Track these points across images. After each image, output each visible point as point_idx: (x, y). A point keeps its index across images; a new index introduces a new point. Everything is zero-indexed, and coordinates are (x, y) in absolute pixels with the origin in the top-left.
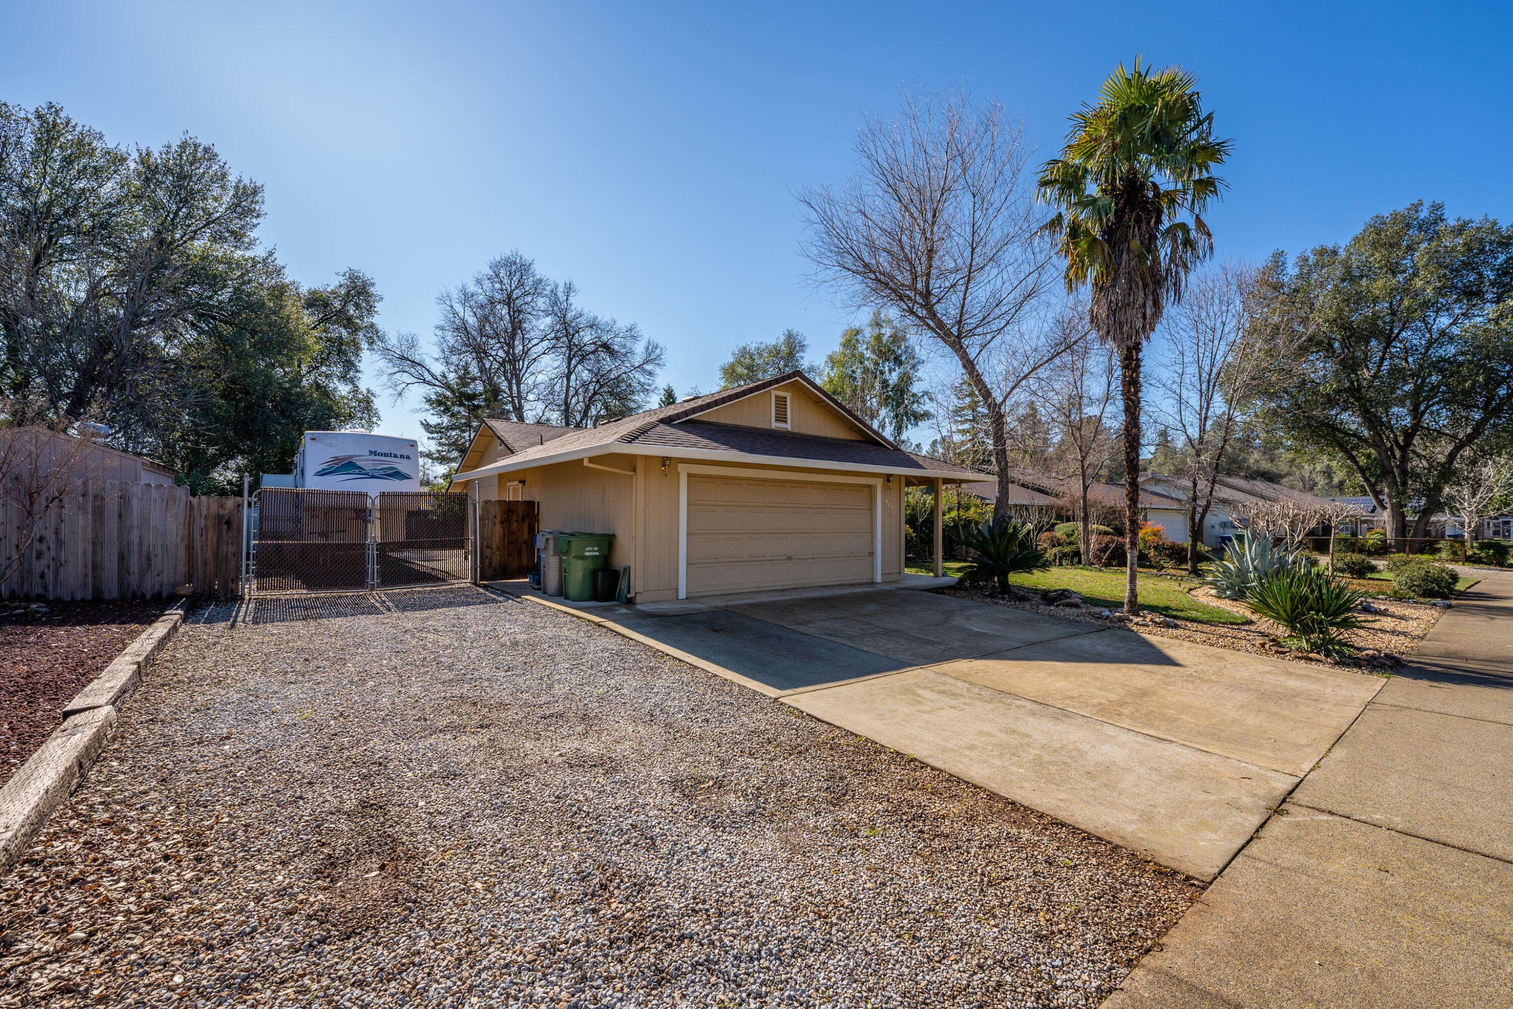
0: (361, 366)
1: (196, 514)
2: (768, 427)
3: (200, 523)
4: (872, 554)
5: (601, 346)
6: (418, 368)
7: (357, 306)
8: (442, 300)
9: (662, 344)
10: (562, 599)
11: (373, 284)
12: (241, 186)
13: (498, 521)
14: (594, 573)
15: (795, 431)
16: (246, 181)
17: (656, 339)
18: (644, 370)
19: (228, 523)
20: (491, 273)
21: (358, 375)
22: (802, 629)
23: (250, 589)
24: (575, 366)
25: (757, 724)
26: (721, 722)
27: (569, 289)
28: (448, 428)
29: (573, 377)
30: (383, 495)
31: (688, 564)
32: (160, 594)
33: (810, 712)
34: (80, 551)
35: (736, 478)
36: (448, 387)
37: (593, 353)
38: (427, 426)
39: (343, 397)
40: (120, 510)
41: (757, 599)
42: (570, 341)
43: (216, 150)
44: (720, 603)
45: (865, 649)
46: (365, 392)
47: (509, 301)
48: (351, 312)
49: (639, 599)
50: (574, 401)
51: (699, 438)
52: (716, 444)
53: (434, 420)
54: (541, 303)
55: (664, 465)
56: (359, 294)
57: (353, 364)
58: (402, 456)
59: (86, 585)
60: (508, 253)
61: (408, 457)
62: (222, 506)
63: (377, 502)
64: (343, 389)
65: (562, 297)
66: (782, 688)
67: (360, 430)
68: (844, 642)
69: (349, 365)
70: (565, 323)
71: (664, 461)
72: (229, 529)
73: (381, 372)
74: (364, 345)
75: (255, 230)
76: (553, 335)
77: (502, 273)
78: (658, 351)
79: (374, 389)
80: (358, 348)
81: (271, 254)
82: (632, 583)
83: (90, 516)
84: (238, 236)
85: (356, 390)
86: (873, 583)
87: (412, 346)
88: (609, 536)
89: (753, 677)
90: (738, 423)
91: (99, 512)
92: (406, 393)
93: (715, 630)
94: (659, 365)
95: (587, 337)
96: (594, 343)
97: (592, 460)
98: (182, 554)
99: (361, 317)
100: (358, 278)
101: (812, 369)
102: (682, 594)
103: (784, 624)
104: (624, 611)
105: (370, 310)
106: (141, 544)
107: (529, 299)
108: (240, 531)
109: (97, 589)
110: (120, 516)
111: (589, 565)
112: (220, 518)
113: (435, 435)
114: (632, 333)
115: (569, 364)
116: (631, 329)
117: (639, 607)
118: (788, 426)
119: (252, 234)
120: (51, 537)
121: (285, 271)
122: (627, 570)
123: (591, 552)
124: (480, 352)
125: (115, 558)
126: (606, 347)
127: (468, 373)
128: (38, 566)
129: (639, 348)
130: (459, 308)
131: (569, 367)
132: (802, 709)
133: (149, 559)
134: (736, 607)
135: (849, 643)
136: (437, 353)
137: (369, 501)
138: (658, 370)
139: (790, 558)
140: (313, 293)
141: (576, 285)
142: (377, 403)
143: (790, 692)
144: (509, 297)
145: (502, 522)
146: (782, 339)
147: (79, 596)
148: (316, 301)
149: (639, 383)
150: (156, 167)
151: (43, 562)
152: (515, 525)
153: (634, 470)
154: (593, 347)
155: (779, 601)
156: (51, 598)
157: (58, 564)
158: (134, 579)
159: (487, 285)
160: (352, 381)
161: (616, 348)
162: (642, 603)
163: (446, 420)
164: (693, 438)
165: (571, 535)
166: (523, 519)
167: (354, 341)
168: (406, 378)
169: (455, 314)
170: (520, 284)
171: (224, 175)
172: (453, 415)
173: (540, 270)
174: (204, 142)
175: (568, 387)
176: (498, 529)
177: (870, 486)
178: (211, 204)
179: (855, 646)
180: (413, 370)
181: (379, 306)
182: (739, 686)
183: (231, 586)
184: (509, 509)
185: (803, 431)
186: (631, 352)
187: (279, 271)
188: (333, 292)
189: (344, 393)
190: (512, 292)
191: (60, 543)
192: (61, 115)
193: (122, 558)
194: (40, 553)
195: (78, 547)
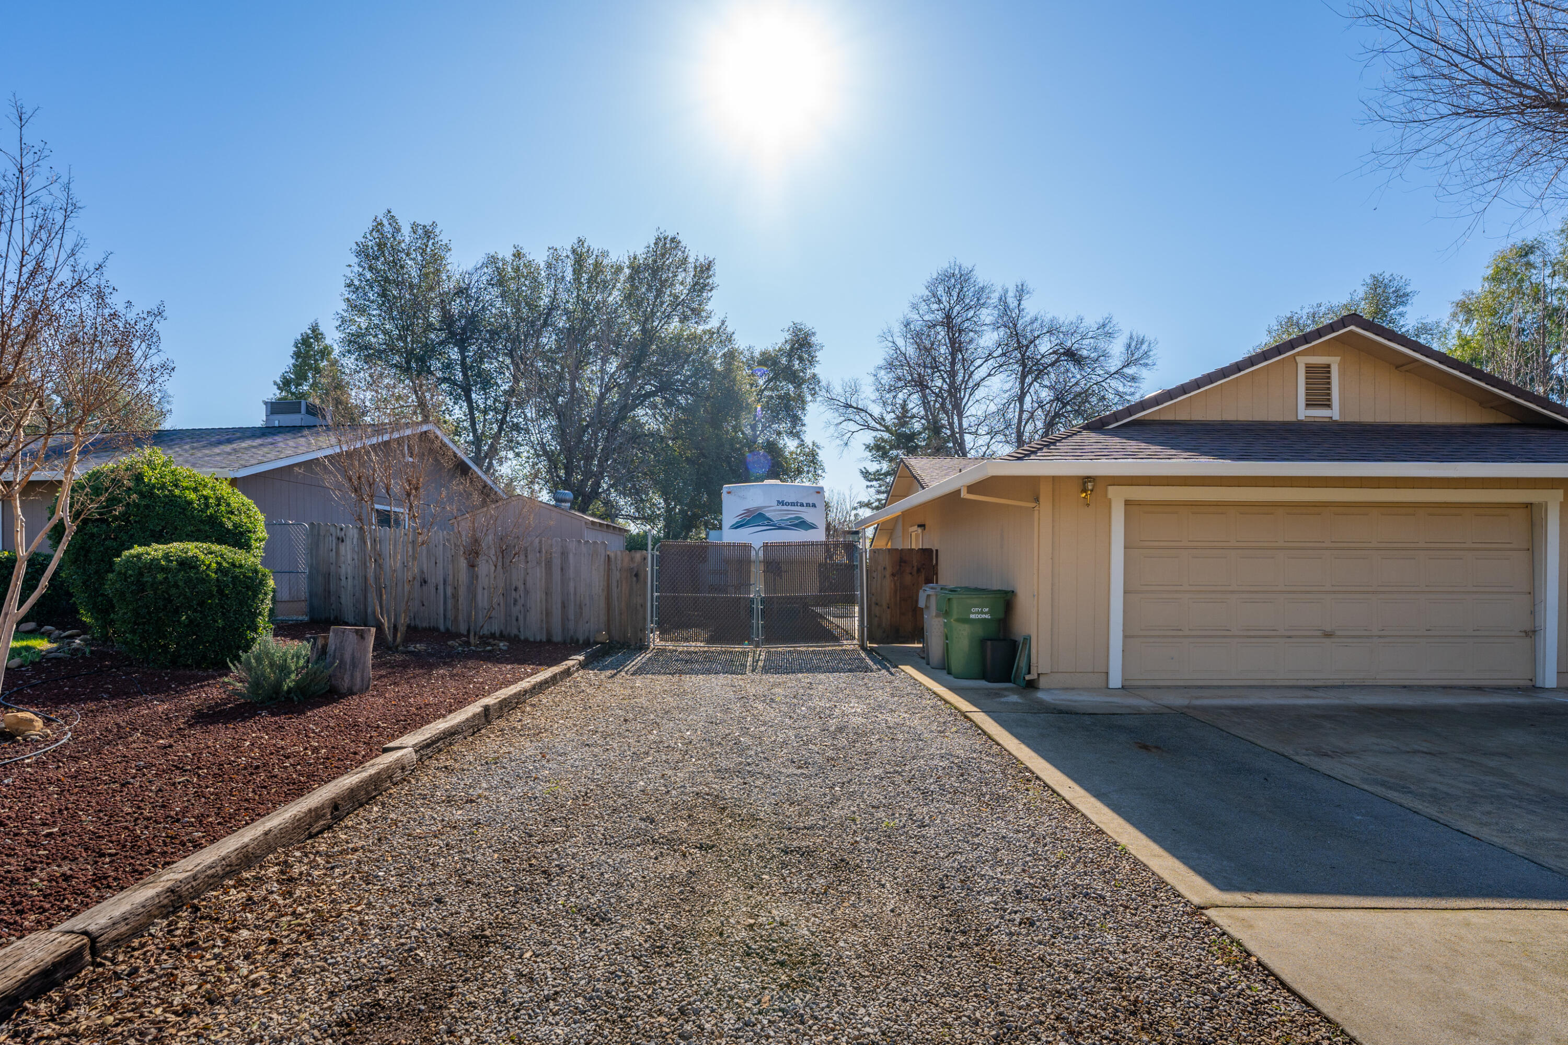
0: (806, 420)
1: (613, 567)
2: (1290, 418)
3: (616, 575)
4: (1532, 633)
5: (1064, 354)
6: (863, 414)
7: (801, 359)
8: (883, 337)
9: (1150, 337)
10: (943, 674)
11: (814, 334)
12: (698, 264)
13: (888, 573)
14: (983, 641)
15: (1349, 419)
16: (702, 259)
17: (1140, 331)
18: (1124, 376)
19: (636, 575)
20: (927, 293)
21: (804, 428)
22: (1324, 765)
23: (655, 641)
24: (1030, 385)
25: (1131, 957)
26: (1058, 932)
27: (1021, 292)
28: (887, 474)
29: (1028, 399)
30: (766, 546)
31: (1125, 637)
32: (588, 639)
33: (1265, 960)
34: (538, 600)
35: (1217, 504)
36: (887, 429)
37: (1052, 364)
38: (866, 474)
39: (791, 453)
40: (562, 564)
41: (1252, 700)
42: (1023, 356)
43: (679, 238)
44: (1177, 700)
45: (1472, 829)
46: (811, 446)
47: (948, 321)
48: (796, 366)
49: (1043, 682)
50: (1029, 427)
51: (1143, 445)
52: (1173, 452)
53: (873, 467)
54: (987, 315)
55: (1084, 490)
56: (801, 346)
57: (800, 420)
58: (808, 505)
59: (542, 628)
60: (946, 266)
61: (814, 506)
62: (632, 559)
63: (761, 554)
64: (790, 445)
65: (1012, 303)
66: (1225, 886)
67: (807, 484)
68: (1418, 805)
69: (796, 420)
70: (1015, 334)
71: (1085, 482)
72: (637, 581)
73: (828, 424)
74: (809, 398)
75: (710, 303)
76: (1000, 351)
77: (940, 291)
78: (1145, 347)
79: (818, 442)
80: (804, 402)
81: (723, 322)
82: (1033, 660)
83: (543, 569)
84: (697, 312)
85: (802, 444)
86: (1533, 689)
87: (855, 391)
88: (1006, 592)
89: (1173, 850)
90: (1230, 416)
91: (549, 564)
92: (852, 443)
93: (1145, 747)
94: (1146, 365)
95: (1045, 346)
96: (1054, 352)
97: (971, 489)
98: (602, 604)
99: (803, 370)
100: (800, 330)
101: (1424, 329)
102: (1116, 681)
103: (1288, 751)
104: (1014, 698)
105: (812, 361)
106: (575, 594)
107: (971, 313)
108: (646, 583)
109: (549, 633)
110: (562, 569)
111: (980, 632)
112: (631, 570)
113: (874, 483)
114: (1106, 330)
115: (1022, 382)
116: (1104, 326)
117: (1041, 695)
118: (1335, 413)
119: (708, 308)
120: (521, 587)
121: (734, 336)
122: (1027, 640)
123: (980, 613)
124: (921, 384)
125: (559, 605)
126: (1072, 355)
127: (907, 411)
128: (515, 610)
129: (1117, 350)
130: (900, 342)
131: (1022, 388)
132: (1251, 946)
133: (581, 608)
134: (1204, 709)
135: (1433, 811)
136: (875, 395)
137: (753, 553)
138: (1144, 373)
139: (1328, 635)
140: (763, 354)
141: (1030, 285)
142: (822, 456)
143: (1239, 898)
144: (948, 316)
145: (893, 575)
146: (1361, 292)
147: (538, 639)
148: (767, 360)
149: (1117, 393)
150: (639, 267)
151: (518, 608)
152: (908, 579)
153: (1037, 500)
154: (1054, 357)
155: (1295, 707)
156: (522, 638)
157: (527, 611)
158: (571, 625)
159: (923, 307)
160: (797, 435)
161: (1085, 353)
162: (1048, 690)
163: (885, 466)
164: (1132, 445)
165: (953, 591)
166: (919, 571)
167: (799, 395)
168: (852, 426)
169: (897, 348)
170: (960, 299)
171: (685, 259)
172: (891, 460)
173: (981, 277)
174: (671, 234)
175: (1022, 411)
176: (888, 584)
177: (1528, 506)
178: (678, 288)
179: (1443, 818)
180: (857, 417)
181: (820, 355)
182: (1136, 862)
183: (640, 635)
184: (901, 559)
185: (1368, 418)
186: (1105, 355)
187: (730, 339)
188: (780, 350)
189: (792, 449)
190: (951, 308)
191: (527, 592)
192: (586, 245)
193: (564, 606)
194: (516, 601)
195: (537, 596)
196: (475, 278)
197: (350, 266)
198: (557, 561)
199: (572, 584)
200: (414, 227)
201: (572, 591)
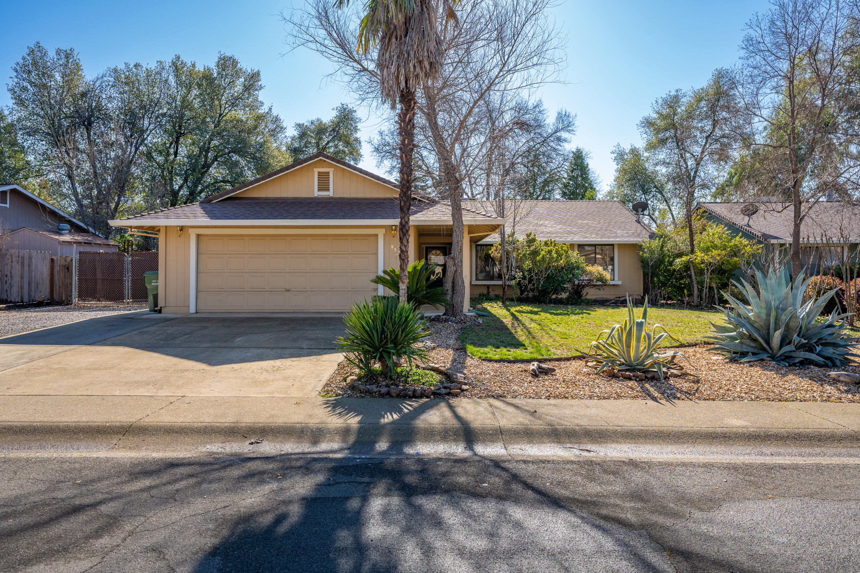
1: (56, 265)
2: (311, 196)
3: (57, 269)
12: (249, 73)
16: (251, 70)
19: (68, 269)
23: (75, 301)
35: (240, 236)
40: (29, 263)
43: (234, 57)
55: (180, 231)
56: (346, 119)
59: (19, 296)
62: (66, 261)
72: (68, 271)
75: (261, 97)
81: (270, 109)
83: (20, 266)
90: (284, 195)
91: (23, 263)
98: (48, 283)
105: (355, 129)
106: (35, 278)
108: (72, 272)
109: (22, 297)
110: (29, 266)
112: (65, 266)
118: (330, 194)
120: (9, 275)
125: (27, 284)
133: (38, 285)
147: (17, 299)
151: (7, 285)
156: (9, 300)
157: (11, 287)
158: (33, 293)
177: (375, 235)
183: (69, 298)
185: (346, 196)
191: (12, 277)
192: (181, 59)
193: (29, 284)
194: (6, 282)
195: (16, 280)
196: (98, 84)
197: (11, 78)
198: (26, 262)
199: (33, 273)
200: (58, 52)
201: (33, 276)
